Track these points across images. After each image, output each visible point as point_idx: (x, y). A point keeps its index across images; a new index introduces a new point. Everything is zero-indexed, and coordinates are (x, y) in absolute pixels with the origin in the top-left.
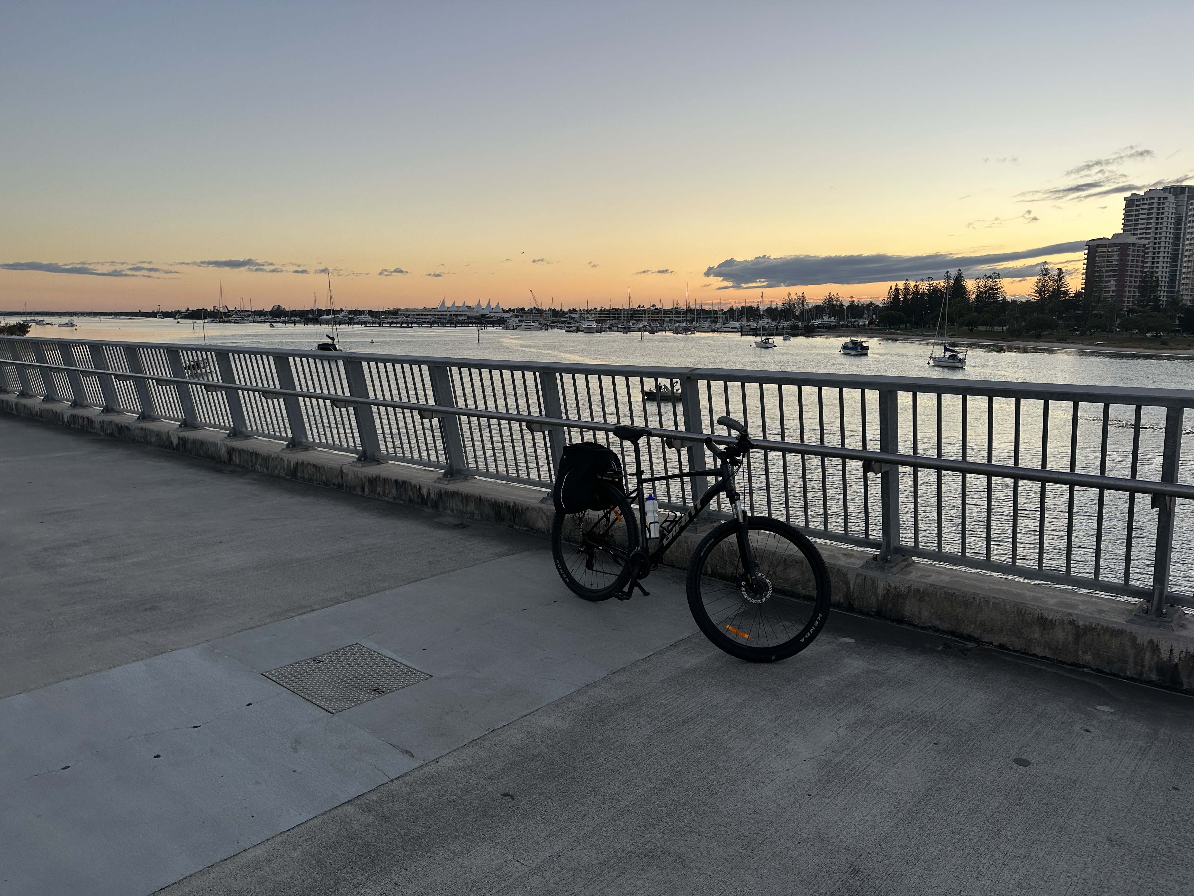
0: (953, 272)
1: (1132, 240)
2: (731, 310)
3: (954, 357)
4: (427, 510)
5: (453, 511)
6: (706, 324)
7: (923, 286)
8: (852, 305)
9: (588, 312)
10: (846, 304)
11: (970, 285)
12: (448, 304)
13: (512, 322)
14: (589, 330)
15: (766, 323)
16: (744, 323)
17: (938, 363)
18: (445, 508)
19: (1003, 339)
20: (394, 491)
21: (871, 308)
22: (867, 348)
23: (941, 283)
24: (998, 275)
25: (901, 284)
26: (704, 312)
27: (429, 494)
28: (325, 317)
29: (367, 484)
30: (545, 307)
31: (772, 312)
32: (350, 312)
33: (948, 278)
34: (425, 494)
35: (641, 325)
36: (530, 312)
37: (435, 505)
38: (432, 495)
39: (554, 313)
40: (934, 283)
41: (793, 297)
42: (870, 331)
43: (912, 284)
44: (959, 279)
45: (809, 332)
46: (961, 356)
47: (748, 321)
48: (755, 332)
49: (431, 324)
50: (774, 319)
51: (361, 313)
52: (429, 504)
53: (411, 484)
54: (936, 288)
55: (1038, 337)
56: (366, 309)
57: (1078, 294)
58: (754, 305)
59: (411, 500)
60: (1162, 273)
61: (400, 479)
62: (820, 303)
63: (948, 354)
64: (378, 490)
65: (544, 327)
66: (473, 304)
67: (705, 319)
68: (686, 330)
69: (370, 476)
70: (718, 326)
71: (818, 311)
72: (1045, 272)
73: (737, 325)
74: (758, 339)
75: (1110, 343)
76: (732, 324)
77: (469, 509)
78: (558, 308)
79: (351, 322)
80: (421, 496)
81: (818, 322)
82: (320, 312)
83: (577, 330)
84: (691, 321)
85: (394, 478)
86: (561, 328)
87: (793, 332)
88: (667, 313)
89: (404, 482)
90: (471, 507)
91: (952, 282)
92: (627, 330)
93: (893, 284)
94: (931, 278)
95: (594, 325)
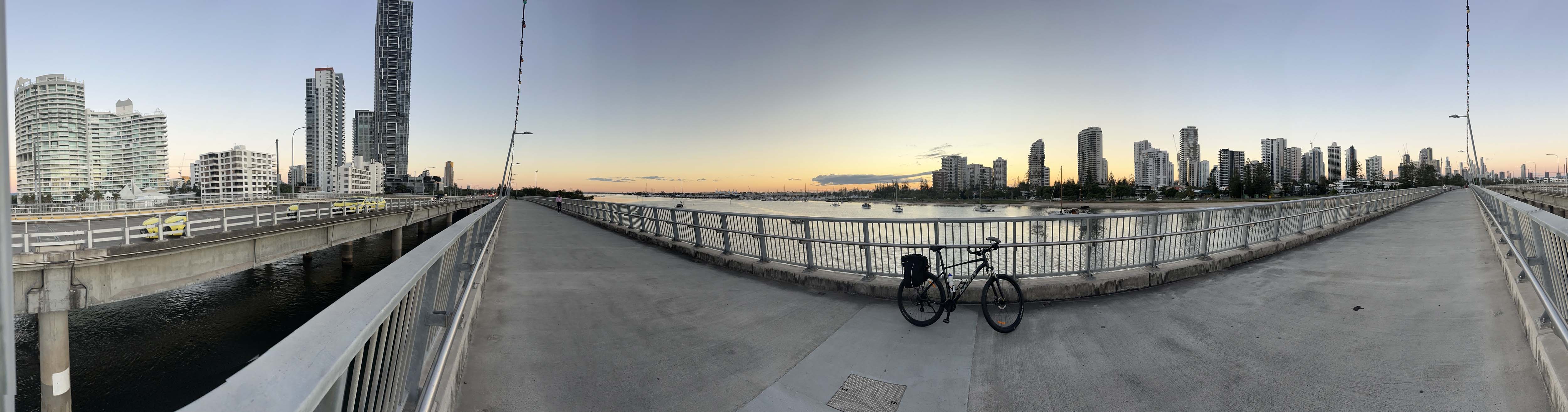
0: (895, 181)
1: (945, 171)
2: (821, 193)
3: (899, 208)
4: (799, 285)
5: (813, 286)
6: (813, 198)
7: (886, 185)
8: (862, 192)
9: (769, 193)
10: (860, 191)
11: (900, 185)
12: (719, 191)
13: (741, 197)
14: (770, 200)
15: (834, 197)
16: (826, 197)
17: (895, 211)
18: (809, 285)
19: (912, 202)
20: (780, 276)
21: (868, 192)
22: (870, 206)
23: (891, 184)
24: (907, 182)
25: (879, 184)
26: (812, 193)
27: (799, 278)
28: (678, 195)
29: (765, 272)
30: (753, 192)
31: (836, 194)
32: (686, 194)
33: (893, 182)
34: (797, 278)
35: (789, 198)
36: (748, 194)
37: (803, 283)
38: (802, 279)
39: (757, 194)
40: (889, 184)
41: (842, 188)
42: (869, 200)
43: (882, 184)
44: (897, 183)
45: (849, 200)
46: (901, 208)
47: (828, 196)
48: (831, 201)
49: (713, 198)
50: (836, 196)
51: (689, 194)
52: (799, 282)
53: (790, 273)
54: (889, 185)
55: (922, 201)
56: (691, 193)
57: (931, 188)
58: (829, 191)
59: (789, 280)
60: (953, 181)
61: (784, 271)
62: (852, 191)
63: (898, 207)
64: (772, 275)
65: (754, 199)
66: (727, 191)
67: (812, 196)
68: (806, 200)
69: (768, 269)
70: (817, 198)
71: (851, 193)
72: (922, 181)
73: (824, 198)
74: (833, 203)
75: (943, 202)
76: (821, 198)
77: (822, 285)
78: (758, 192)
79: (686, 197)
80: (795, 279)
81: (852, 197)
82: (676, 194)
83: (766, 200)
84: (807, 197)
85: (781, 270)
86: (759, 199)
87: (844, 201)
88: (798, 194)
89: (786, 272)
90: (824, 284)
91: (894, 184)
92: (784, 200)
93: (876, 184)
94: (887, 183)
95: (772, 198)
